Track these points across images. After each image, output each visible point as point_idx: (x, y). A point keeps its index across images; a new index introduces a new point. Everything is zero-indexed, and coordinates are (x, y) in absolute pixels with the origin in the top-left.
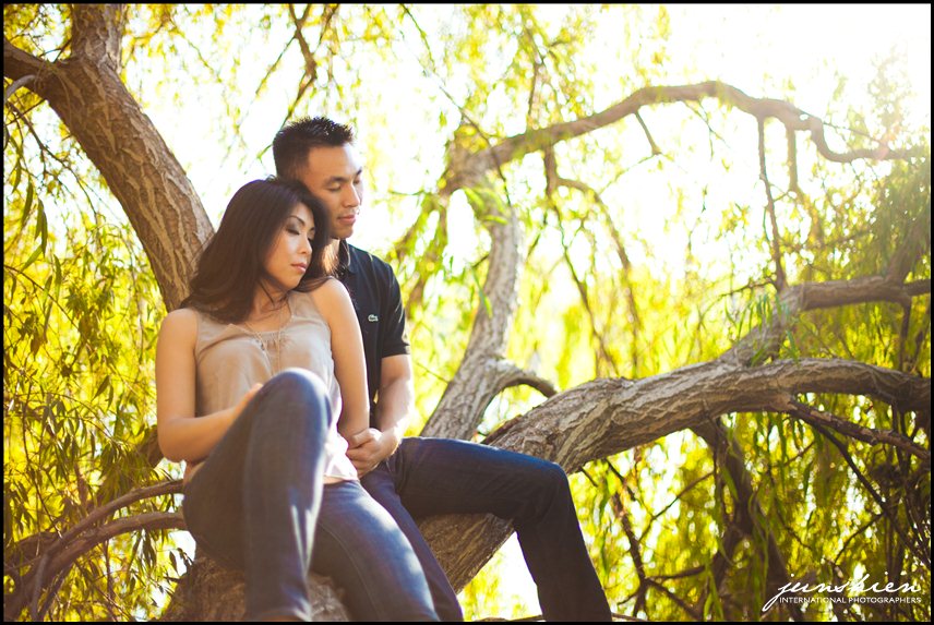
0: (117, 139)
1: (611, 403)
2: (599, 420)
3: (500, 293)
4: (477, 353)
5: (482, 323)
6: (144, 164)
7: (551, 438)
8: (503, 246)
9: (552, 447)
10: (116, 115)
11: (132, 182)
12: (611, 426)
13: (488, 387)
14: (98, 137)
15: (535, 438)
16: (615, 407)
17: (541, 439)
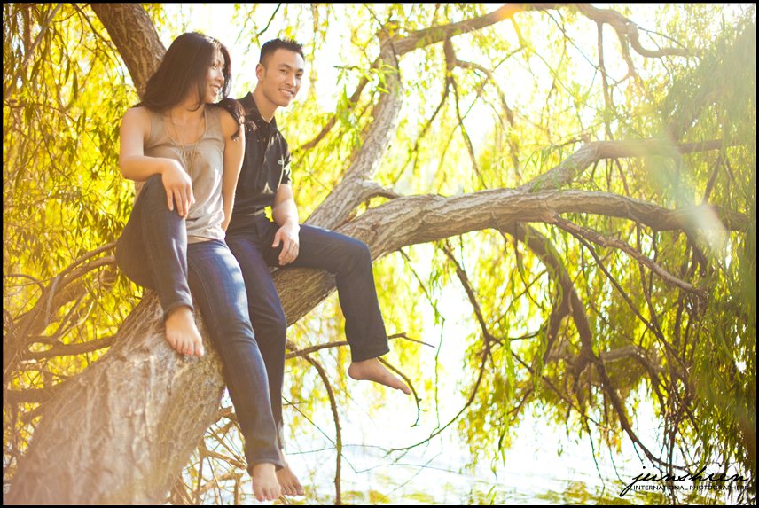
0: (128, 31)
1: (424, 209)
2: (414, 219)
3: (376, 138)
4: (351, 175)
5: (359, 156)
6: (143, 48)
7: (374, 228)
8: (386, 107)
9: (374, 233)
10: (129, 16)
11: (135, 59)
12: (422, 224)
13: (354, 196)
14: (117, 30)
15: (363, 227)
16: (426, 212)
17: (368, 228)
